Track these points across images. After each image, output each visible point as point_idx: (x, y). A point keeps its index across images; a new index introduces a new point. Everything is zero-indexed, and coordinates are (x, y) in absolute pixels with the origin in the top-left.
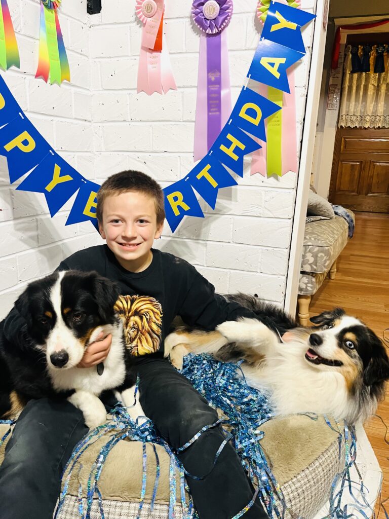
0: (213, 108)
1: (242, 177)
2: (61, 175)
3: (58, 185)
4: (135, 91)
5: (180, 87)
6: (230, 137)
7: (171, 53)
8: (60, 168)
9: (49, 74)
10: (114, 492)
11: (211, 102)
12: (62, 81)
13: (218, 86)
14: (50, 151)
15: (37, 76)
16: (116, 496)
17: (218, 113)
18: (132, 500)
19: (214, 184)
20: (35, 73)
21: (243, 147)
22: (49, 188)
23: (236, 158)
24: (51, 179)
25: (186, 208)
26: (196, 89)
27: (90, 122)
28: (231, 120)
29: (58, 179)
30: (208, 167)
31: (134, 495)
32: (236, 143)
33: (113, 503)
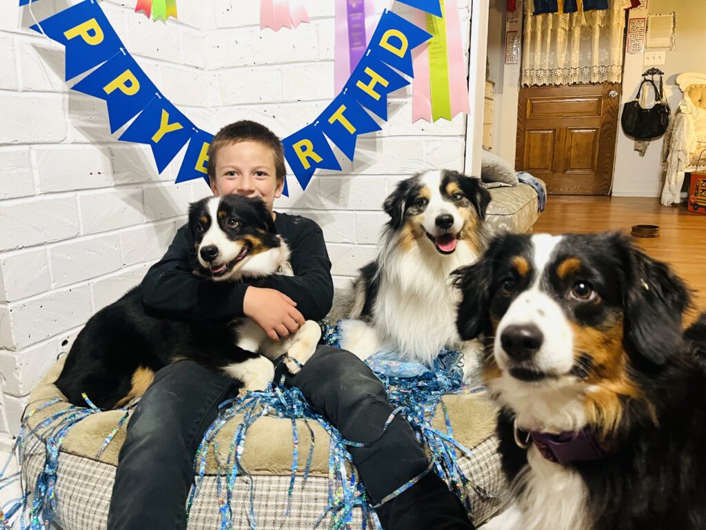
1: (386, 121)
2: (169, 123)
3: (167, 134)
5: (314, 19)
6: (368, 71)
8: (168, 115)
9: (152, 8)
10: (261, 465)
11: (353, 34)
12: (167, 18)
13: (361, 13)
14: (157, 94)
15: (137, 9)
16: (264, 470)
18: (283, 473)
19: (352, 130)
20: (135, 6)
21: (385, 83)
22: (156, 138)
23: (377, 97)
24: (157, 127)
25: (318, 159)
26: (333, 20)
27: (202, 70)
28: (370, 50)
29: (166, 127)
30: (343, 108)
31: (284, 467)
32: (376, 78)
33: (260, 478)
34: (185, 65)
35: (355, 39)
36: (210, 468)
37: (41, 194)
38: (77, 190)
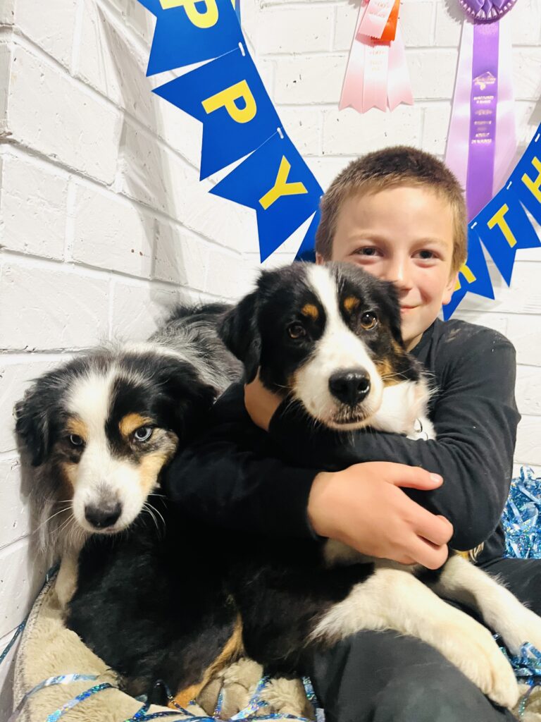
0: (481, 133)
2: (288, 181)
3: (282, 198)
4: (336, 107)
5: (420, 101)
6: (536, 162)
7: (407, 48)
8: (289, 166)
11: (477, 123)
13: (492, 97)
14: (279, 129)
17: (489, 141)
19: (512, 241)
22: (267, 201)
24: (270, 184)
25: (471, 278)
26: (448, 104)
28: (539, 135)
29: (283, 187)
35: (479, 129)
37: (72, 263)
38: (113, 272)
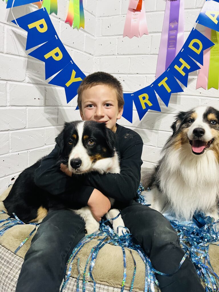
0: (171, 45)
1: (187, 87)
2: (75, 77)
3: (73, 83)
4: (122, 36)
5: (150, 33)
6: (181, 60)
7: (146, 12)
8: (75, 73)
9: (73, 22)
10: (103, 278)
11: (170, 41)
12: (80, 27)
13: (176, 31)
14: (71, 61)
15: (66, 22)
16: (105, 282)
17: (174, 49)
18: (116, 286)
19: (169, 90)
20: (65, 20)
21: (188, 67)
22: (68, 84)
23: (184, 74)
24: (69, 79)
25: (150, 104)
26: (160, 34)
27: (93, 55)
28: (183, 49)
29: (73, 79)
30: (166, 79)
31: (117, 283)
32: (185, 64)
33: (102, 286)
34: (85, 52)
35: (171, 44)
36: (74, 274)
37: (10, 106)
38: (27, 106)
